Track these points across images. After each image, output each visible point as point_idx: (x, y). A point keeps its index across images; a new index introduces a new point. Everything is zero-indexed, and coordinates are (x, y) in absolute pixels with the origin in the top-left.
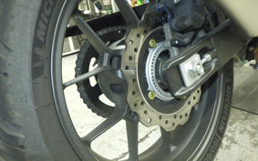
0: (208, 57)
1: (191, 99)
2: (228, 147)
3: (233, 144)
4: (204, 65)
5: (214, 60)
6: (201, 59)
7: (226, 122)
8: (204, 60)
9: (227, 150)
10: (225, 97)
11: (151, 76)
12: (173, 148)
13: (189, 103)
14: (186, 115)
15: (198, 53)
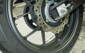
0: (69, 5)
1: (64, 22)
2: (82, 40)
3: (84, 39)
4: (67, 8)
5: (72, 6)
6: (66, 6)
7: (80, 31)
8: (67, 6)
9: (81, 41)
10: (80, 21)
11: (47, 13)
12: (59, 40)
13: (64, 23)
14: (62, 28)
15: (64, 3)
